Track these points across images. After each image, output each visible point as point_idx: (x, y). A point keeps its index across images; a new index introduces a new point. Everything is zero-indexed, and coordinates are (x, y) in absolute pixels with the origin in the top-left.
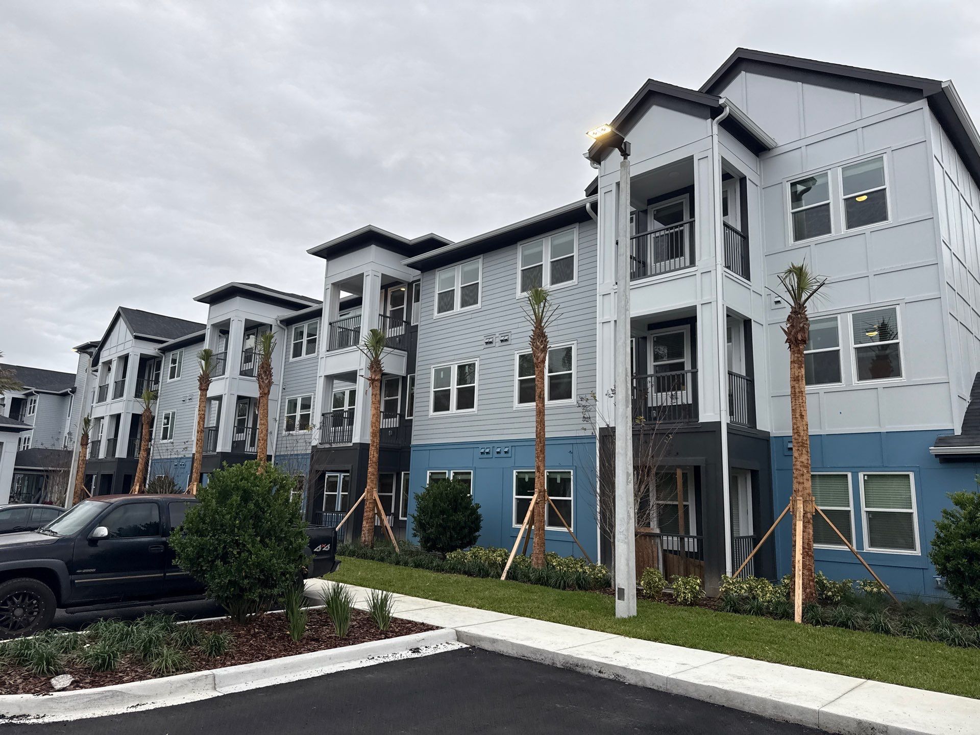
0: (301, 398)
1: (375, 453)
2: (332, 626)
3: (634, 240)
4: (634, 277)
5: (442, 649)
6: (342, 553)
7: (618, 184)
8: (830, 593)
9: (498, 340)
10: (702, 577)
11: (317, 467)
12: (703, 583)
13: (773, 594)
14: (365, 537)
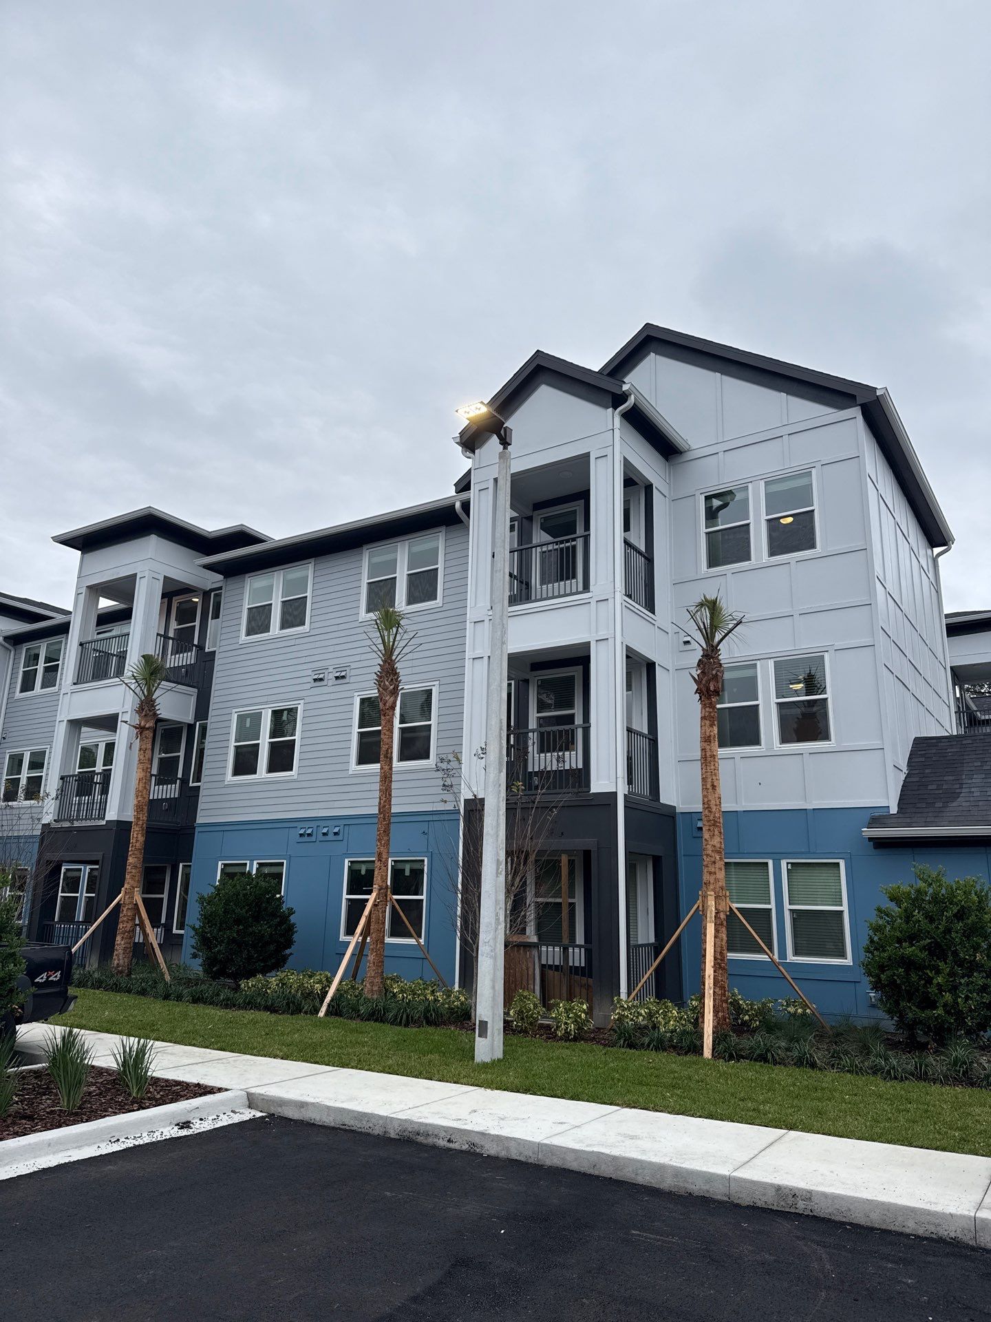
0: (29, 752)
1: (140, 836)
2: (56, 1095)
3: (516, 553)
4: (513, 601)
5: (224, 1121)
6: (81, 984)
7: (496, 480)
8: (747, 1017)
9: (332, 676)
10: (589, 1000)
11: (48, 856)
12: (590, 1009)
13: (678, 1022)
14: (119, 960)
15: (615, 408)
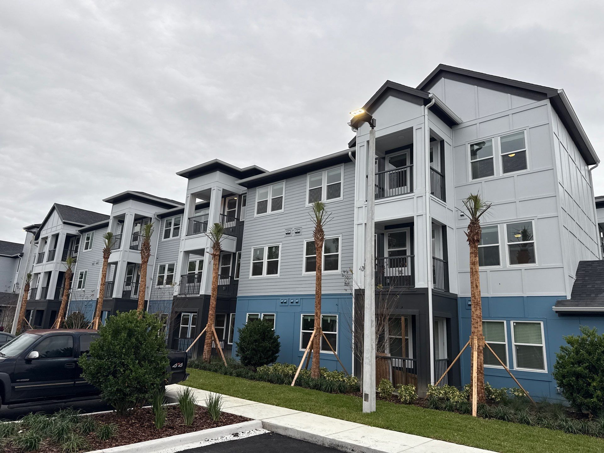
0: (168, 264)
1: (214, 302)
2: (182, 418)
3: (377, 175)
4: (377, 197)
5: (253, 434)
6: (190, 367)
7: (368, 142)
8: (493, 396)
9: (294, 232)
10: (416, 385)
11: (176, 309)
12: (416, 389)
13: (459, 397)
14: (205, 356)
15: (425, 106)
